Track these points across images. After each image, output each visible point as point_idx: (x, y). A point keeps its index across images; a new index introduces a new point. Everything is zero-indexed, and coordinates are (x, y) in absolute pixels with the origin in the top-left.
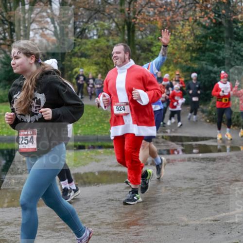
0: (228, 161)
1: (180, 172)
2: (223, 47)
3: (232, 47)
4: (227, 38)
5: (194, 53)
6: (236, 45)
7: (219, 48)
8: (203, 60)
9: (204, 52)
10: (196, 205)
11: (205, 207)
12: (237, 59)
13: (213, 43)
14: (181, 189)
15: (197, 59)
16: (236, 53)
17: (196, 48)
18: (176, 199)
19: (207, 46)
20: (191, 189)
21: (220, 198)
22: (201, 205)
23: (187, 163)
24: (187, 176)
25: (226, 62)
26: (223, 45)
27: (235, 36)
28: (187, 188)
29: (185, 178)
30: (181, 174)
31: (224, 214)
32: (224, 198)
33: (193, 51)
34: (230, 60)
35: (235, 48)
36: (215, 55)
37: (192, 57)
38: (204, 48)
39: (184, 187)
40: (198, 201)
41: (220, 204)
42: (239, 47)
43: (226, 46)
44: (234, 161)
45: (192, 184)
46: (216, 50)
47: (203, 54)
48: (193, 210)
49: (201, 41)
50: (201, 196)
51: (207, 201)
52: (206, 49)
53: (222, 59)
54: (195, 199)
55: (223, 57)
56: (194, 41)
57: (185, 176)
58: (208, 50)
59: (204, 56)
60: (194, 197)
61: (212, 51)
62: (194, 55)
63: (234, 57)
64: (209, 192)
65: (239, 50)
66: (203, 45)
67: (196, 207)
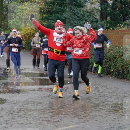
0: (66, 91)
1: (31, 98)
2: (65, 10)
3: (72, 11)
4: (69, 4)
5: (45, 14)
6: (74, 9)
7: (62, 11)
8: (51, 20)
9: (52, 14)
10: (41, 121)
11: (47, 123)
12: (75, 19)
13: (58, 7)
14: (31, 110)
15: (46, 18)
16: (74, 15)
17: (46, 11)
18: (27, 117)
19: (54, 9)
20: (38, 110)
21: (58, 117)
22: (45, 122)
23: (37, 92)
24: (36, 101)
25: (67, 21)
26: (65, 9)
27: (75, 3)
28: (36, 110)
29: (34, 102)
30: (32, 100)
31: (61, 128)
32: (62, 117)
33: (44, 13)
34: (70, 20)
35: (74, 11)
36: (60, 16)
37: (43, 17)
38: (52, 11)
39: (33, 108)
40: (43, 119)
41: (59, 121)
42: (77, 11)
43: (67, 9)
44: (70, 91)
45: (39, 107)
46: (60, 13)
47: (51, 15)
48: (39, 125)
49: (50, 6)
50: (45, 115)
51: (50, 119)
52: (53, 11)
53: (64, 18)
54: (41, 117)
55: (65, 18)
56: (45, 6)
57: (34, 101)
58: (54, 12)
59: (52, 16)
60: (40, 116)
61: (58, 13)
62: (44, 16)
63: (73, 17)
64: (51, 113)
65: (77, 12)
66: (51, 8)
67: (41, 123)
